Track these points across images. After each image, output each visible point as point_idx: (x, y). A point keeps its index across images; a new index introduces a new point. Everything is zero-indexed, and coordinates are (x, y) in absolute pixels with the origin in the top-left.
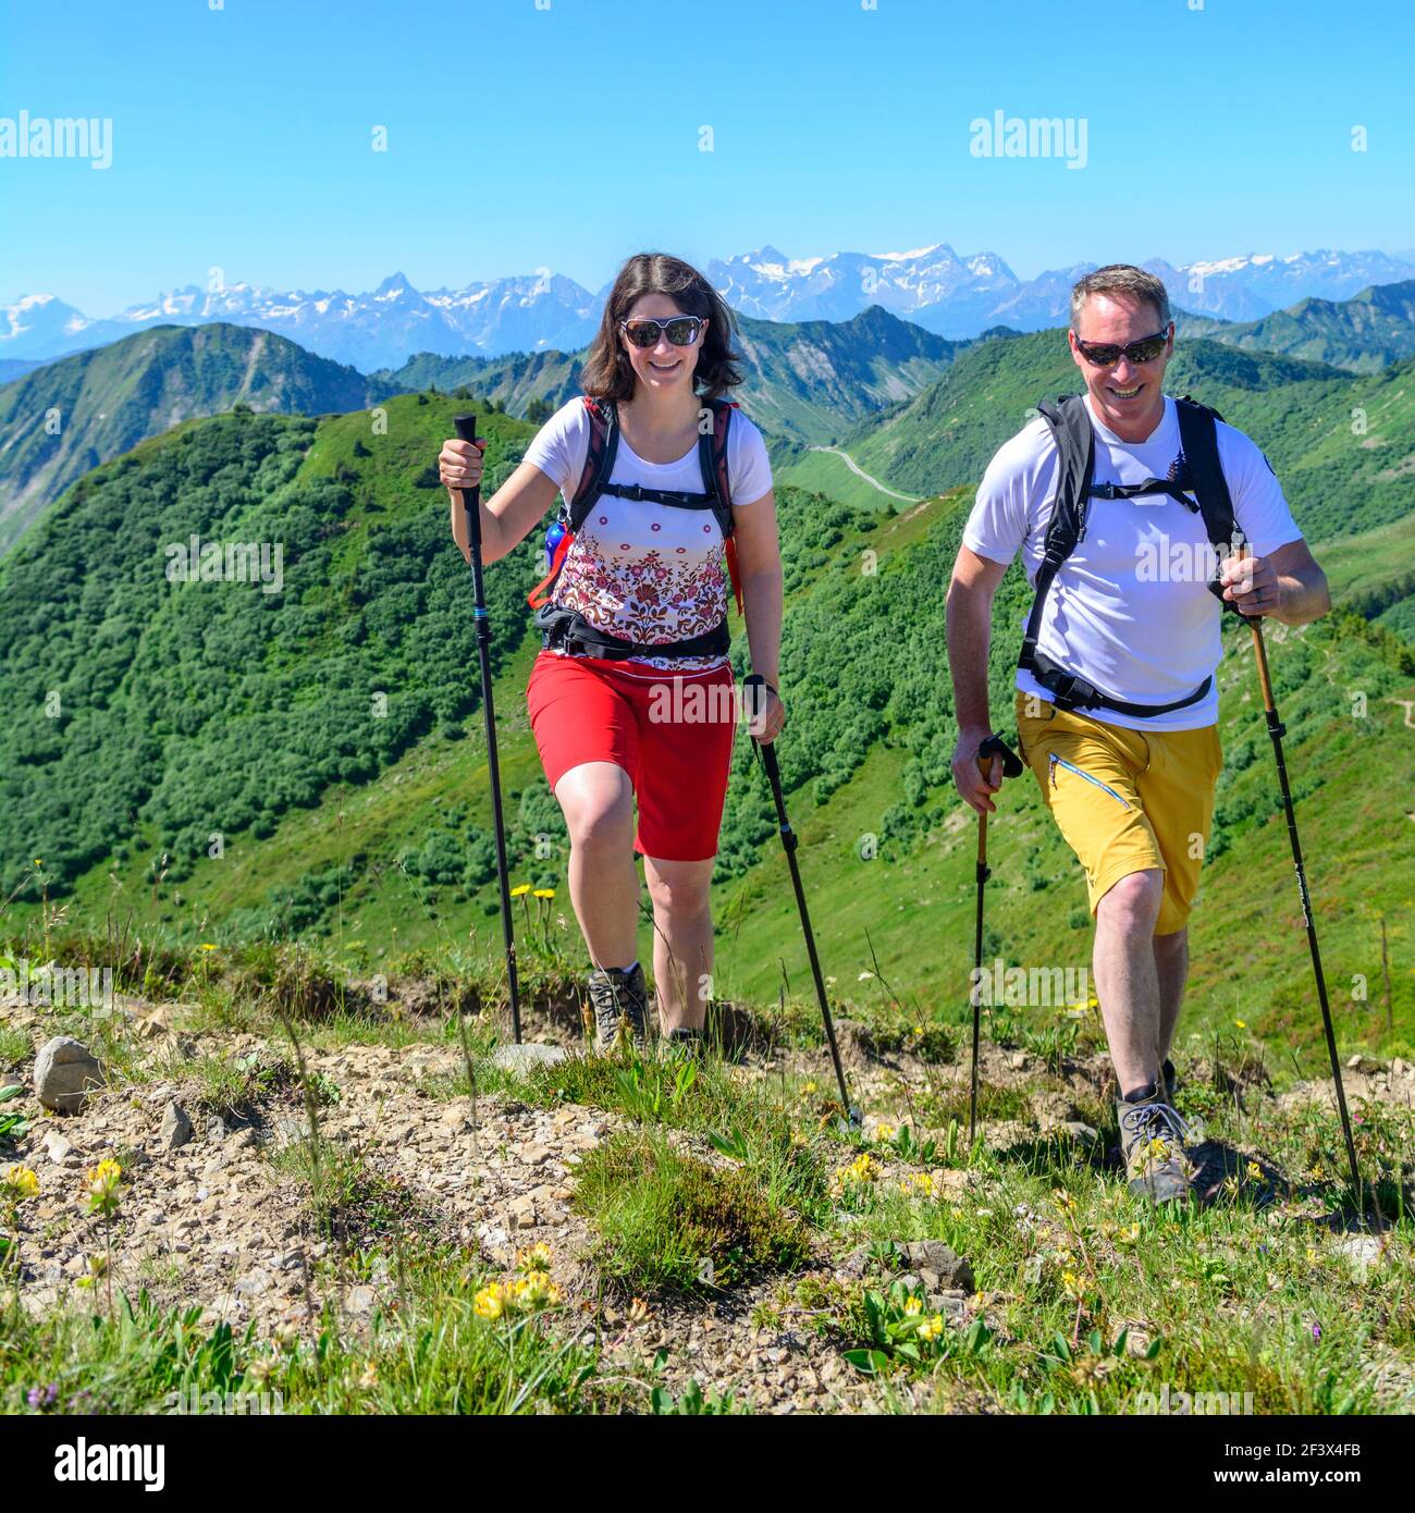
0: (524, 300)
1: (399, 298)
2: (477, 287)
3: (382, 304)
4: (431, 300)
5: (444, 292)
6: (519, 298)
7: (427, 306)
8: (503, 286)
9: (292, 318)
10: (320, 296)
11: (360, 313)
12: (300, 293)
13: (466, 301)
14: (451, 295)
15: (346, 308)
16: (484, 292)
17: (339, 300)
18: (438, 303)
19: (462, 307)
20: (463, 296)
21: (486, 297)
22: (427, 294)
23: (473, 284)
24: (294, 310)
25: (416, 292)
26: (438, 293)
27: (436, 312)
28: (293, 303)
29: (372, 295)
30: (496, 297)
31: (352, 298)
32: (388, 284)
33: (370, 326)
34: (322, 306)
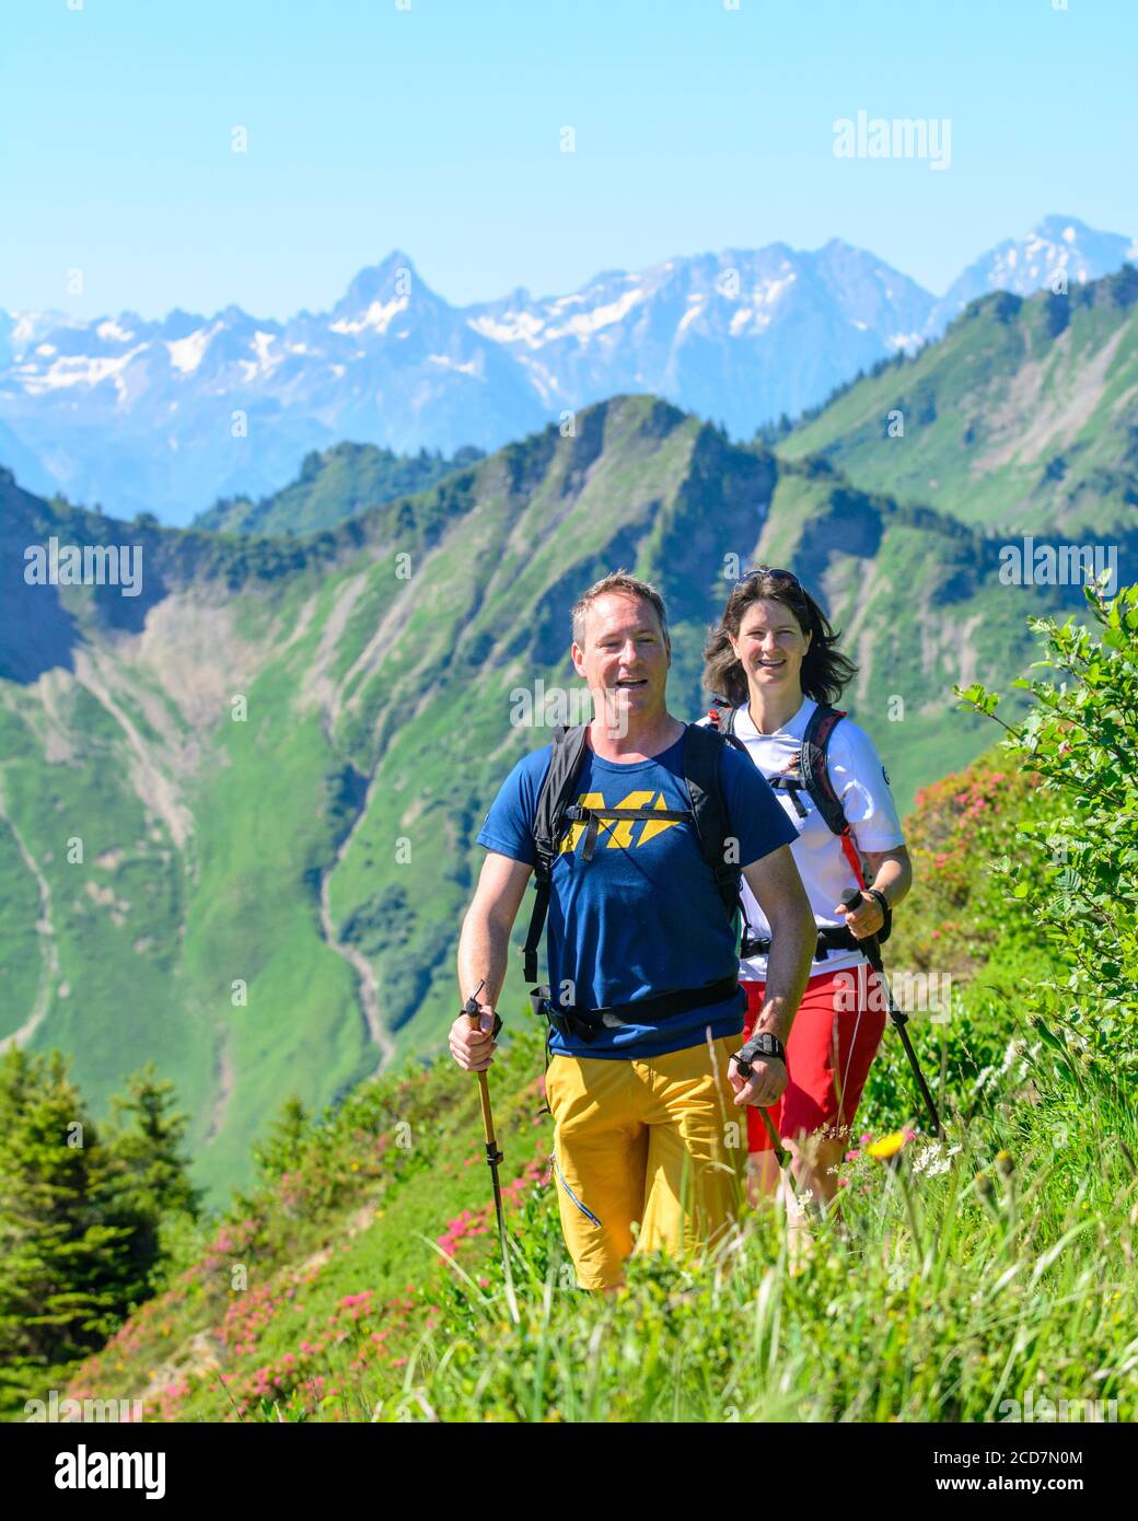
0: (741, 317)
1: (397, 323)
2: (613, 284)
3: (349, 340)
4: (486, 327)
5: (519, 301)
6: (726, 309)
7: (474, 343)
8: (681, 278)
9: (107, 389)
10: (181, 324)
11: (293, 366)
12: (129, 320)
13: (582, 326)
14: (540, 309)
15: (252, 356)
16: (630, 299)
17: (232, 338)
18: (502, 334)
19: (571, 341)
20: (573, 310)
21: (636, 312)
22: (478, 310)
23: (605, 277)
24: (112, 366)
25: (441, 303)
26: (505, 305)
27: (501, 362)
28: (109, 349)
29: (325, 318)
30: (664, 310)
31: (270, 327)
32: (369, 285)
33: (317, 402)
34: (187, 354)
